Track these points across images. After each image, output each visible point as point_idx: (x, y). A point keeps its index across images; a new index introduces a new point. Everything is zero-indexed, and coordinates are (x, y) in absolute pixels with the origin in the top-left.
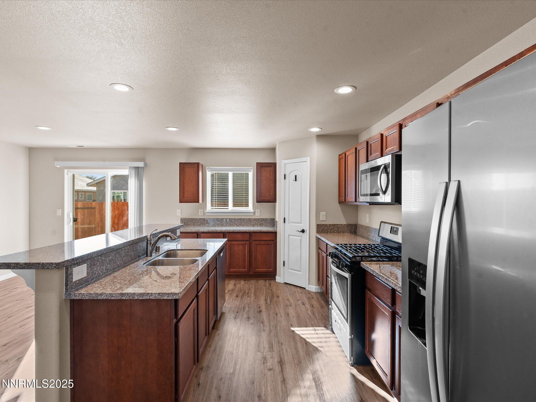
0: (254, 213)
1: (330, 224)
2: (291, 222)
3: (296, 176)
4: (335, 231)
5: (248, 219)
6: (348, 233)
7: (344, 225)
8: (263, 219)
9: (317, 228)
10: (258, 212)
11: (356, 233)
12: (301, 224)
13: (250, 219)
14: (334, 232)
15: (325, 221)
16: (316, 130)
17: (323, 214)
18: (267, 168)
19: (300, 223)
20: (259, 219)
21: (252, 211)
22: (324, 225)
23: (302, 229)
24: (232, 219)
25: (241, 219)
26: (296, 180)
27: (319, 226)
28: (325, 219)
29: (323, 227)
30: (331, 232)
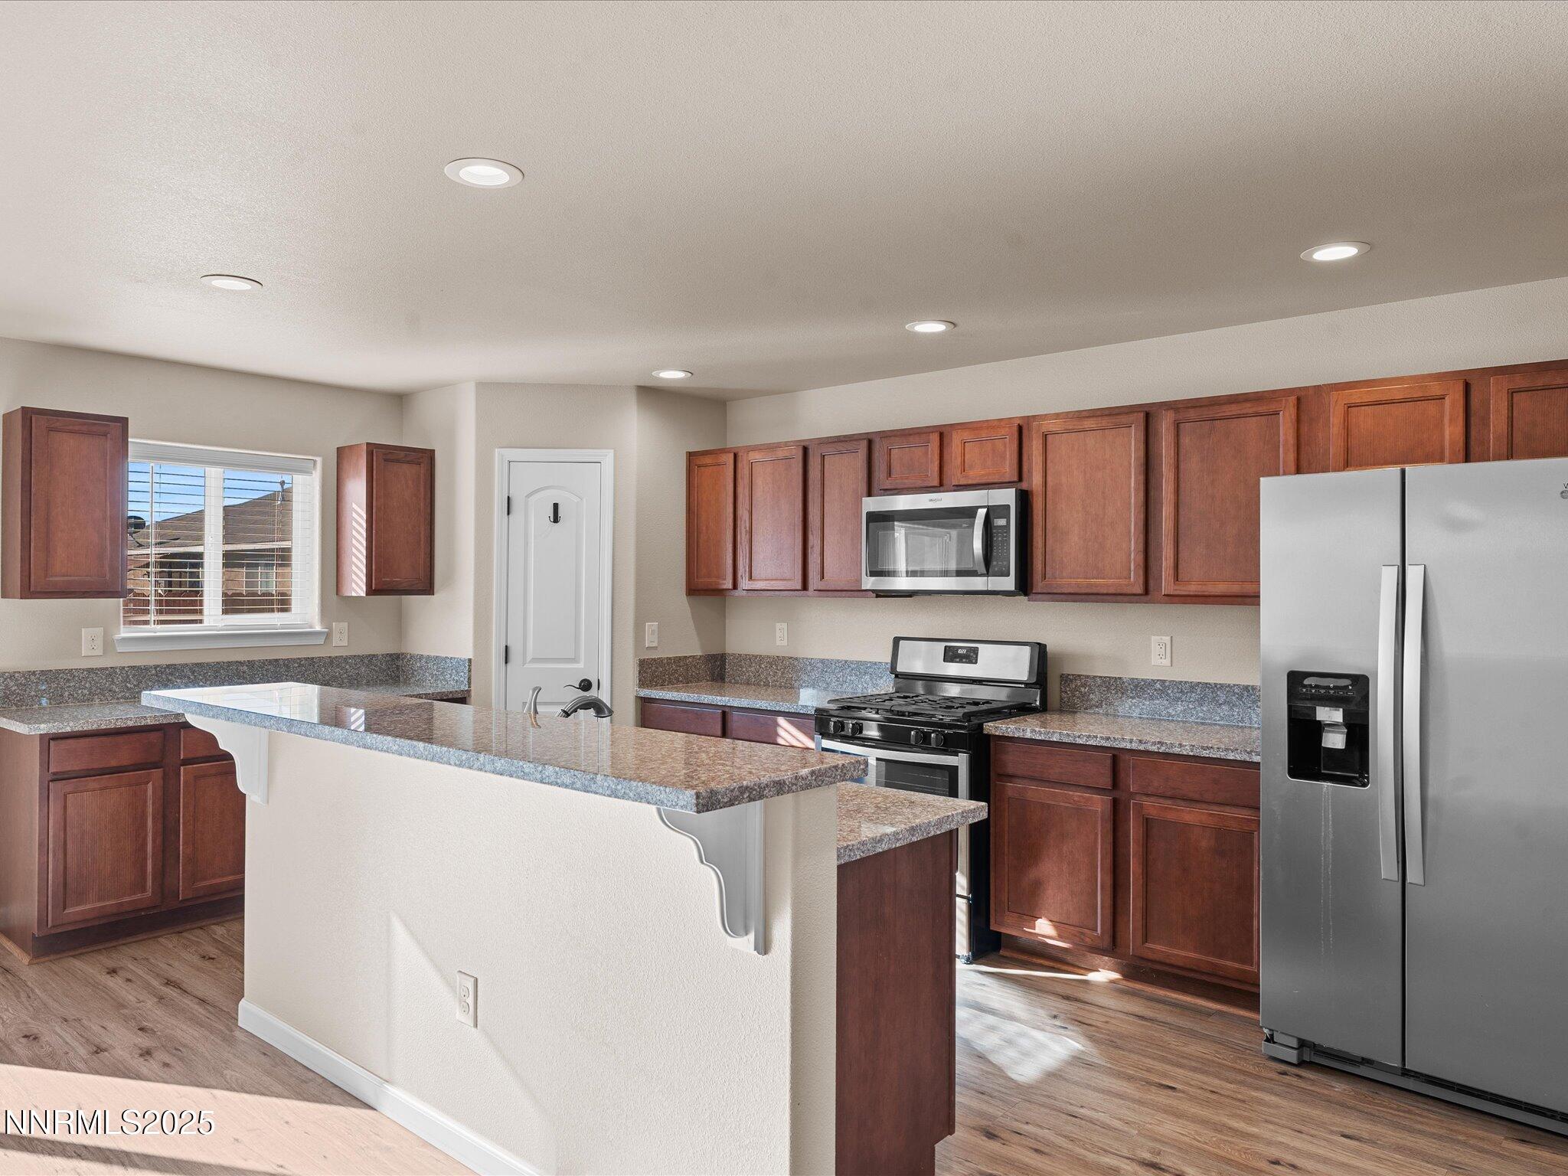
0: (328, 636)
1: (670, 658)
2: (535, 660)
3: (556, 506)
4: (681, 679)
5: (306, 659)
6: (708, 681)
7: (699, 659)
8: (362, 658)
9: (640, 672)
10: (340, 629)
11: (724, 679)
12: (579, 663)
13: (313, 658)
14: (678, 681)
15: (655, 648)
16: (672, 375)
17: (651, 627)
18: (405, 466)
19: (575, 660)
20: (346, 659)
21: (318, 628)
22: (654, 660)
23: (582, 681)
24: (240, 662)
25: (276, 660)
26: (556, 520)
27: (643, 664)
28: (655, 644)
29: (653, 668)
30: (670, 682)
